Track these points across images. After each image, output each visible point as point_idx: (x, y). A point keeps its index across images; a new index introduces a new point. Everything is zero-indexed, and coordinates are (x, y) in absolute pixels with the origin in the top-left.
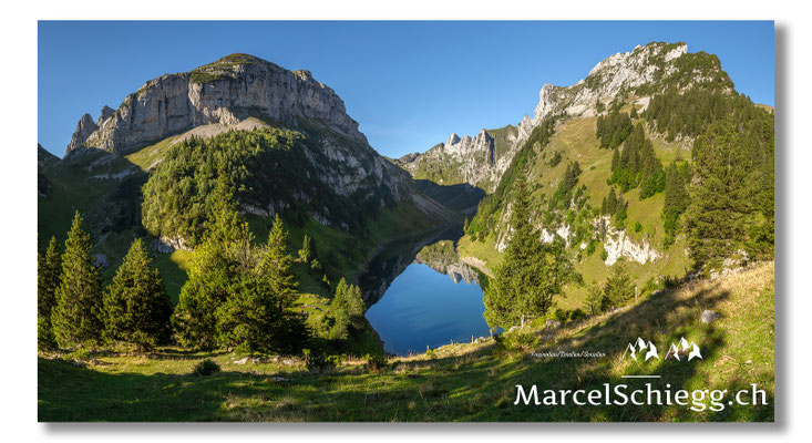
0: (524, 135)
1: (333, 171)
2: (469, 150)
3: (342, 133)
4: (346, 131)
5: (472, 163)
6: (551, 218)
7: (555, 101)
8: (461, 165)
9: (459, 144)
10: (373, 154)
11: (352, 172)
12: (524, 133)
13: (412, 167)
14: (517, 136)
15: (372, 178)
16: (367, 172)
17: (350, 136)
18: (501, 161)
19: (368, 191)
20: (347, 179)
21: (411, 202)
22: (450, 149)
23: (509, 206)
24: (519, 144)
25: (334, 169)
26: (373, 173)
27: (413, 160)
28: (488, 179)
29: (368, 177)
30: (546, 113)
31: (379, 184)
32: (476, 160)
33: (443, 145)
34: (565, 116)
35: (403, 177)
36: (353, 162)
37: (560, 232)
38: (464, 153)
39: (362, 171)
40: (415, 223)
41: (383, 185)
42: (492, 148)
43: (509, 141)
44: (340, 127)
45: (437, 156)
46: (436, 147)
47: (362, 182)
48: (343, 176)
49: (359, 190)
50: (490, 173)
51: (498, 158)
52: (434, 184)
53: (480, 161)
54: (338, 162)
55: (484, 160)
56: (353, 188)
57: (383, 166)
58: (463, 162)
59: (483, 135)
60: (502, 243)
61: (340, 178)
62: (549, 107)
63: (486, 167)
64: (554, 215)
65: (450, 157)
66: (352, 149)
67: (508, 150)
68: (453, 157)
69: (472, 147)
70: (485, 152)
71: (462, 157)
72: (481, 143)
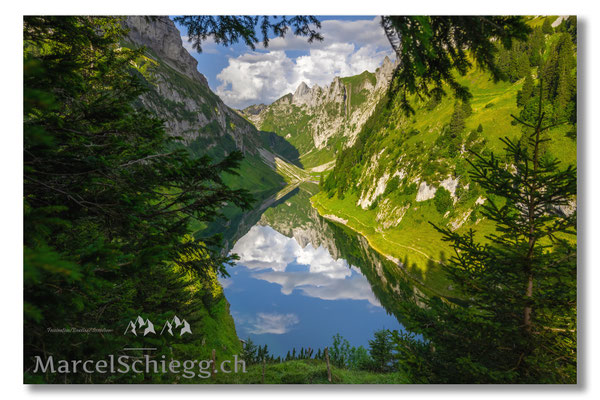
0: (383, 83)
1: (168, 114)
2: (320, 102)
3: (178, 70)
4: (183, 69)
5: (324, 116)
6: (433, 168)
8: (310, 118)
9: (309, 95)
10: (215, 100)
11: (190, 117)
13: (257, 120)
14: (374, 82)
15: (214, 127)
16: (209, 119)
17: (188, 74)
18: (355, 114)
19: (210, 141)
20: (185, 125)
21: (257, 157)
22: (299, 101)
23: (374, 158)
24: (377, 93)
25: (170, 111)
26: (215, 120)
27: (259, 111)
28: (342, 134)
29: (211, 126)
31: (222, 134)
32: (328, 113)
33: (290, 96)
35: (248, 128)
36: (192, 106)
37: (445, 184)
38: (314, 106)
39: (202, 116)
40: (263, 180)
41: (227, 136)
42: (345, 98)
43: (365, 91)
44: (175, 62)
45: (284, 108)
46: (284, 97)
47: (203, 131)
48: (180, 120)
49: (199, 139)
50: (343, 127)
51: (353, 111)
52: (282, 139)
53: (332, 114)
54: (174, 104)
55: (337, 112)
56: (193, 136)
57: (226, 114)
58: (313, 116)
59: (337, 84)
60: (367, 199)
61: (176, 122)
63: (338, 122)
64: (438, 164)
65: (298, 109)
66: (190, 91)
67: (365, 101)
68: (302, 110)
69: (324, 98)
70: (338, 104)
71: (312, 109)
72: (334, 93)
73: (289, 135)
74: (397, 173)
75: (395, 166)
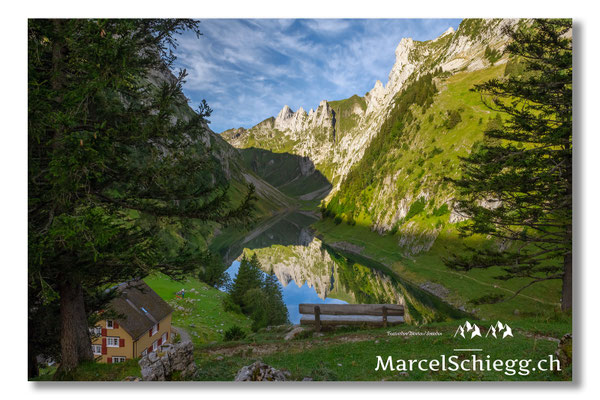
0: (375, 108)
2: (306, 126)
5: (311, 141)
7: (417, 59)
8: (295, 143)
9: (294, 120)
12: (376, 103)
14: (364, 107)
18: (346, 139)
22: (282, 126)
24: (369, 118)
28: (331, 160)
30: (407, 74)
32: (316, 137)
33: (272, 120)
34: (439, 73)
38: (299, 129)
42: (334, 122)
43: (354, 115)
45: (266, 132)
46: (265, 121)
50: (332, 152)
51: (342, 136)
52: (264, 165)
53: (320, 138)
55: (325, 137)
58: (299, 141)
59: (325, 108)
62: (410, 68)
63: (327, 147)
65: (282, 134)
67: (354, 126)
68: (286, 134)
69: (310, 122)
70: (326, 128)
71: (297, 134)
72: (321, 117)
73: (272, 161)
74: (421, 194)
75: (418, 186)
